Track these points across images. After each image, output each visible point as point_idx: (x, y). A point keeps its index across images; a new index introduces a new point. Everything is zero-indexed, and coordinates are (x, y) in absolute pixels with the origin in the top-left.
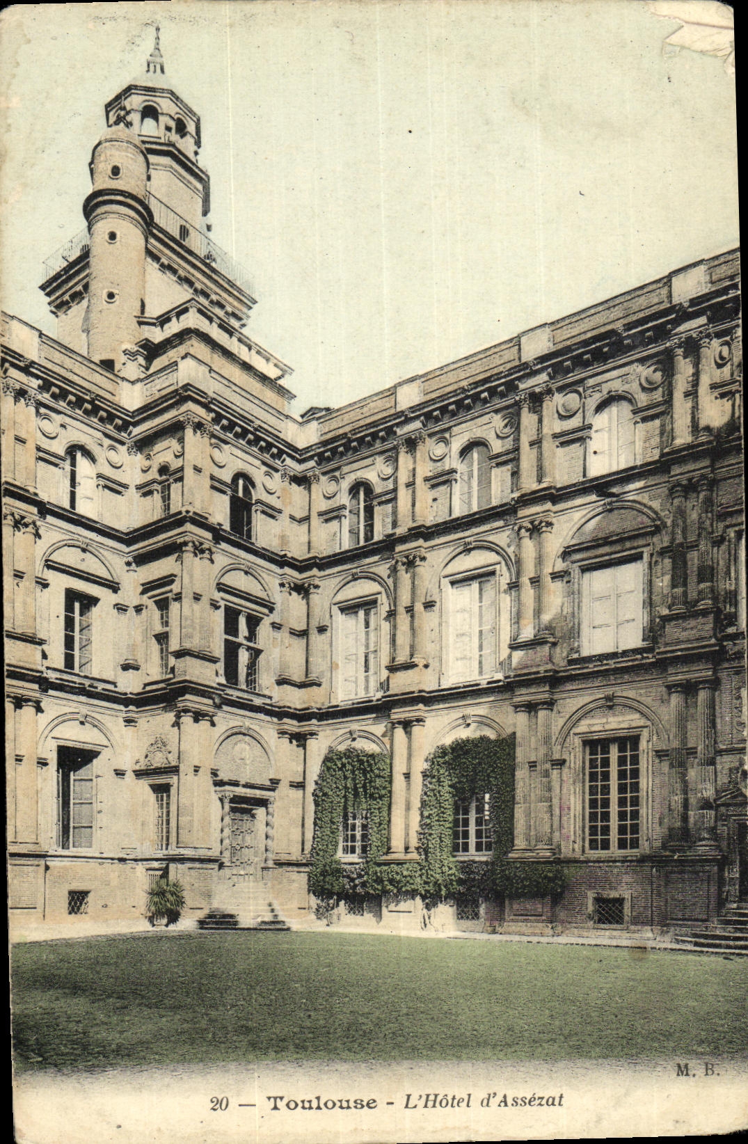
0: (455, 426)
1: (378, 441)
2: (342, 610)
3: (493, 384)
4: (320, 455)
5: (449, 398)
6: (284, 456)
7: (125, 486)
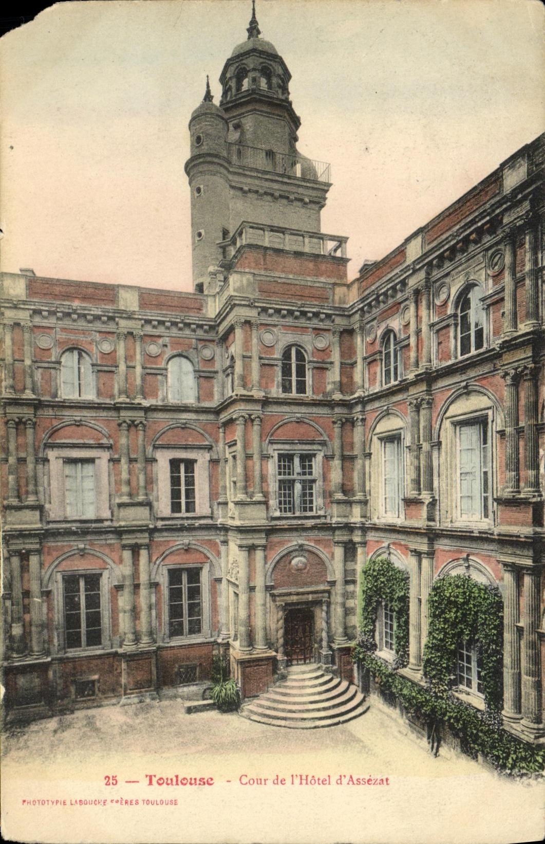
0: (453, 270)
1: (389, 298)
2: (381, 439)
3: (479, 224)
4: (362, 309)
5: (443, 246)
6: (333, 317)
7: (216, 372)
